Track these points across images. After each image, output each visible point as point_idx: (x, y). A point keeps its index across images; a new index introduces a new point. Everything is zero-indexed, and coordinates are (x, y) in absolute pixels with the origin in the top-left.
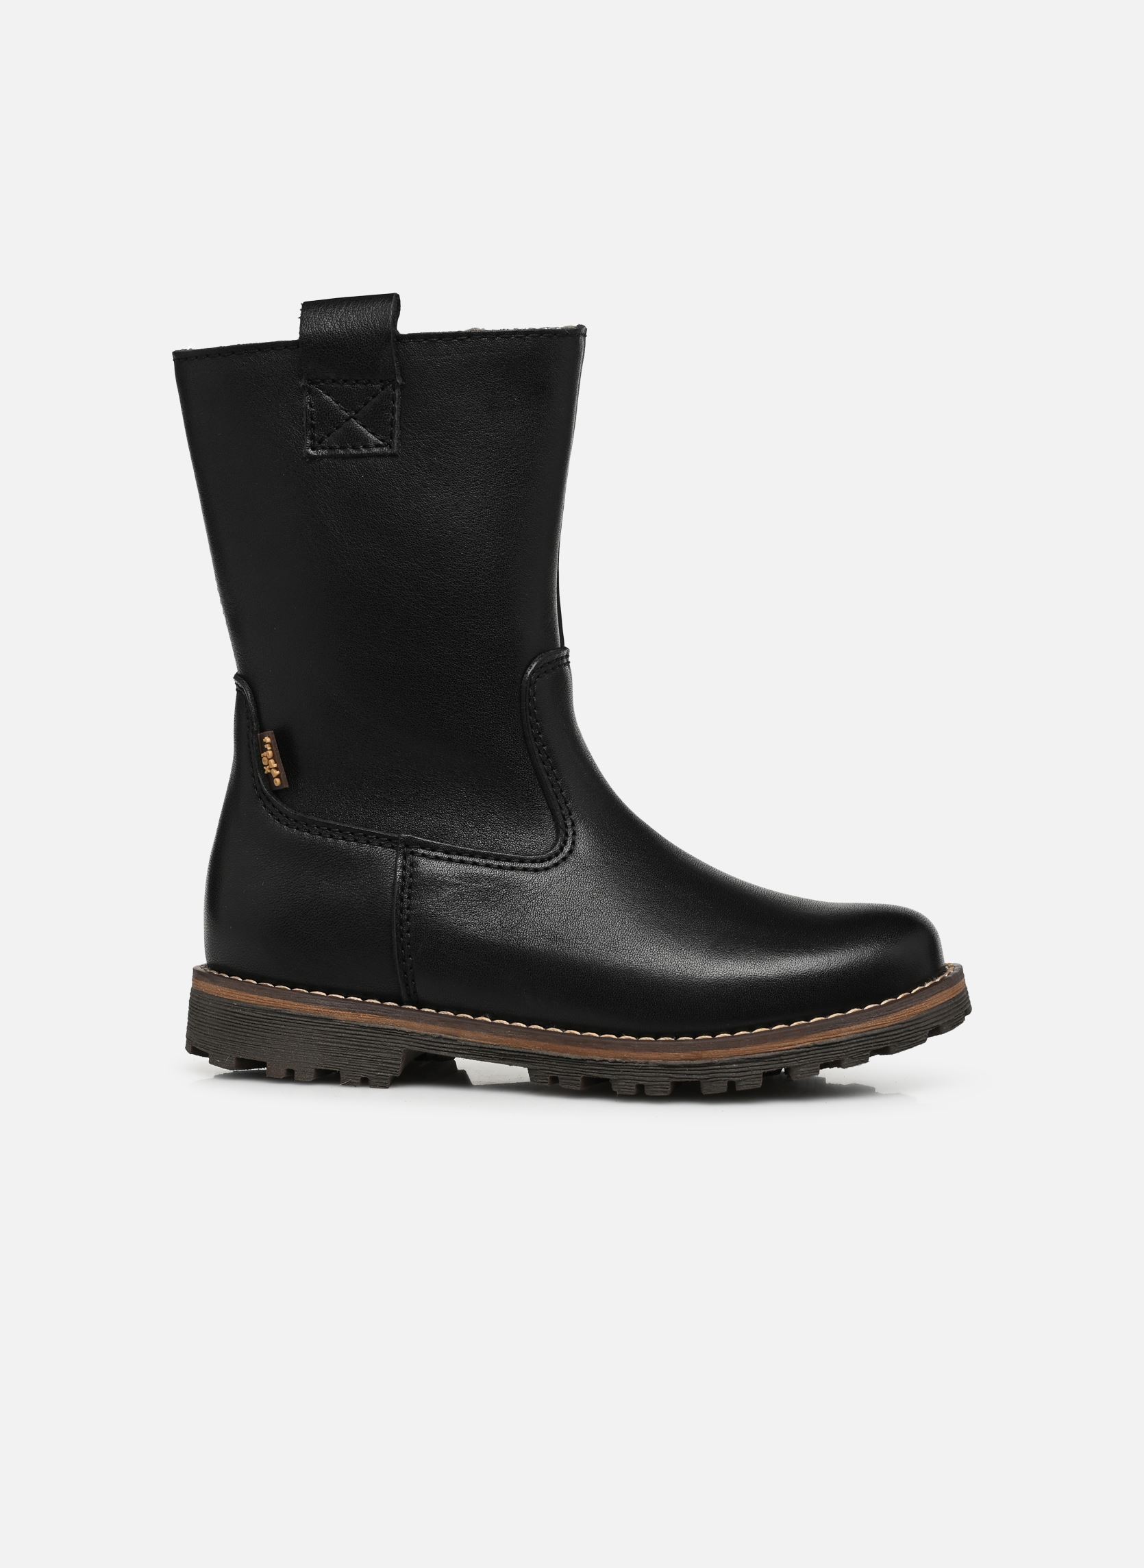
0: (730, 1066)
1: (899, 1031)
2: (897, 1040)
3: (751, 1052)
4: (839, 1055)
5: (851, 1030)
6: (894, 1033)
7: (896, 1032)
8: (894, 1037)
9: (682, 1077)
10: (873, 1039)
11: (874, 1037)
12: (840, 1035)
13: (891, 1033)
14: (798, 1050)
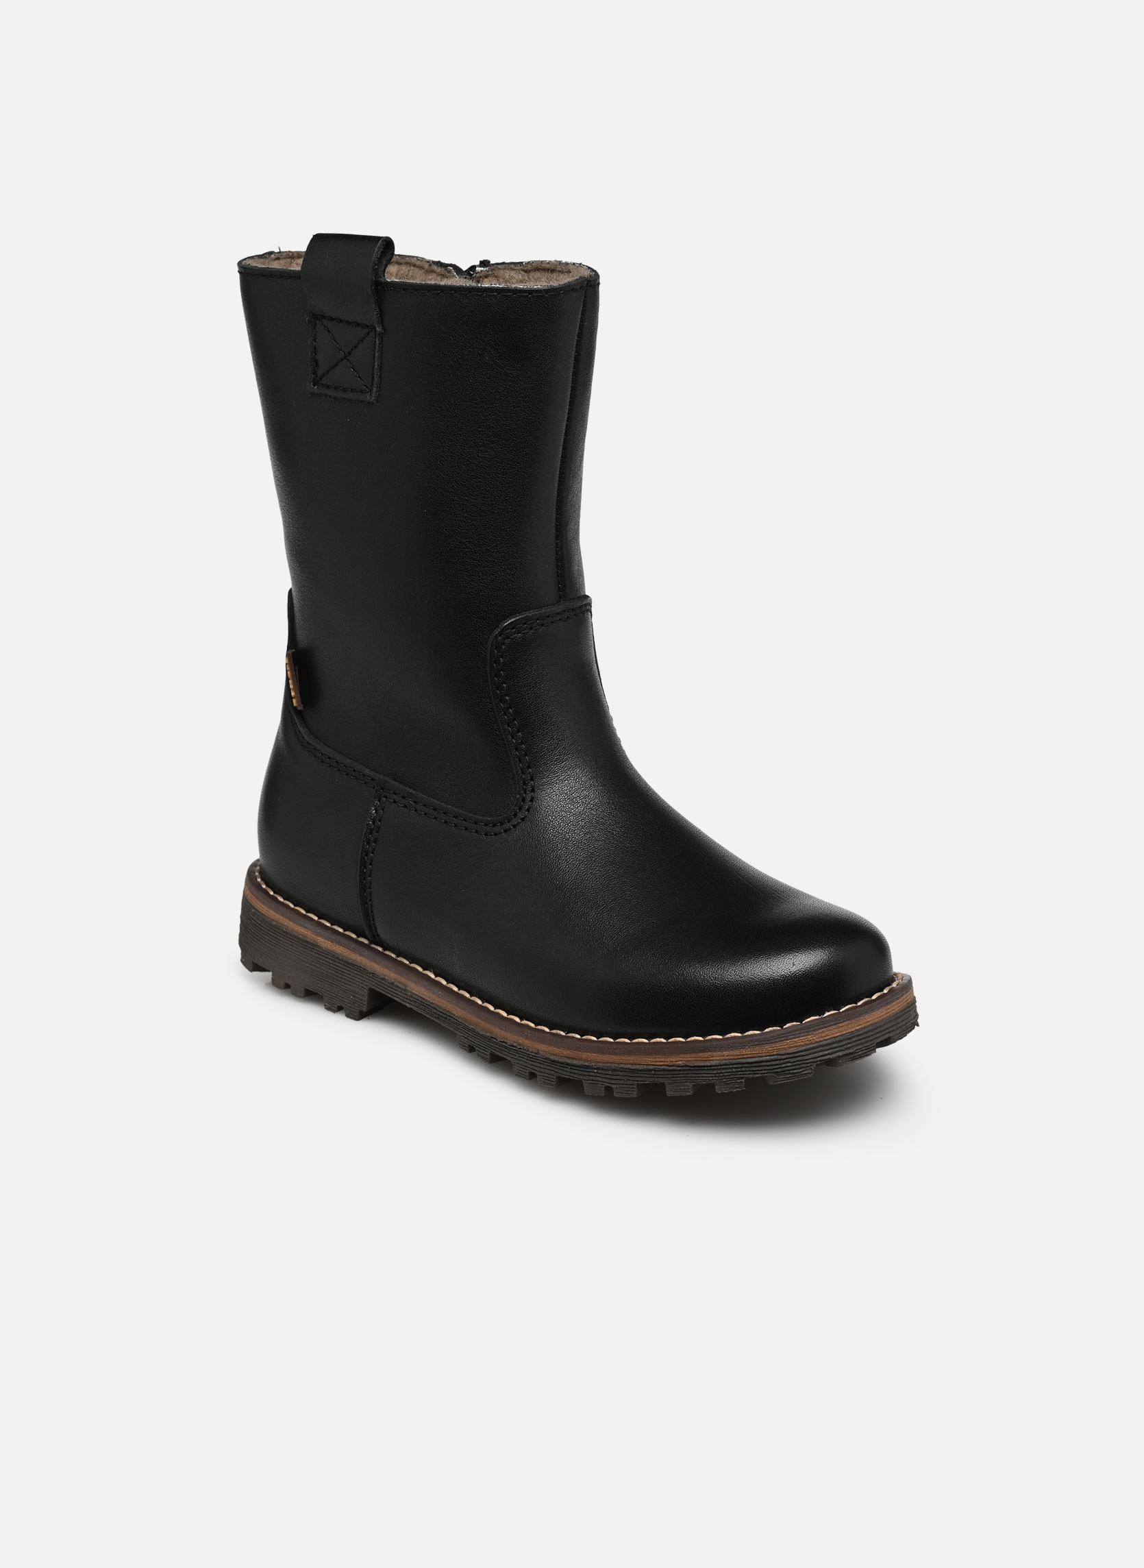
0: (606, 1072)
1: (777, 1062)
2: (776, 1070)
3: (625, 1062)
4: (711, 1078)
5: (724, 1056)
6: (771, 1063)
7: (774, 1063)
8: (772, 1067)
9: (565, 1074)
10: (748, 1067)
11: (749, 1065)
12: (712, 1059)
13: (768, 1064)
14: (670, 1068)
